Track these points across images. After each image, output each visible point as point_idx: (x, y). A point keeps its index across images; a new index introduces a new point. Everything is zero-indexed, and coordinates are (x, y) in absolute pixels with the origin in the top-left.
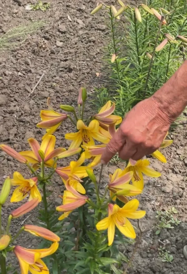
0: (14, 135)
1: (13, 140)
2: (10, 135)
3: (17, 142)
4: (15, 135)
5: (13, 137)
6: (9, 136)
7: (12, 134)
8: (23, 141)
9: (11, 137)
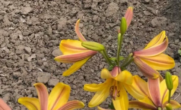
0: (97, 4)
1: (94, 10)
2: (93, 3)
3: (98, 14)
4: (99, 3)
5: (95, 6)
6: (92, 5)
7: (95, 3)
8: (104, 13)
9: (94, 6)
